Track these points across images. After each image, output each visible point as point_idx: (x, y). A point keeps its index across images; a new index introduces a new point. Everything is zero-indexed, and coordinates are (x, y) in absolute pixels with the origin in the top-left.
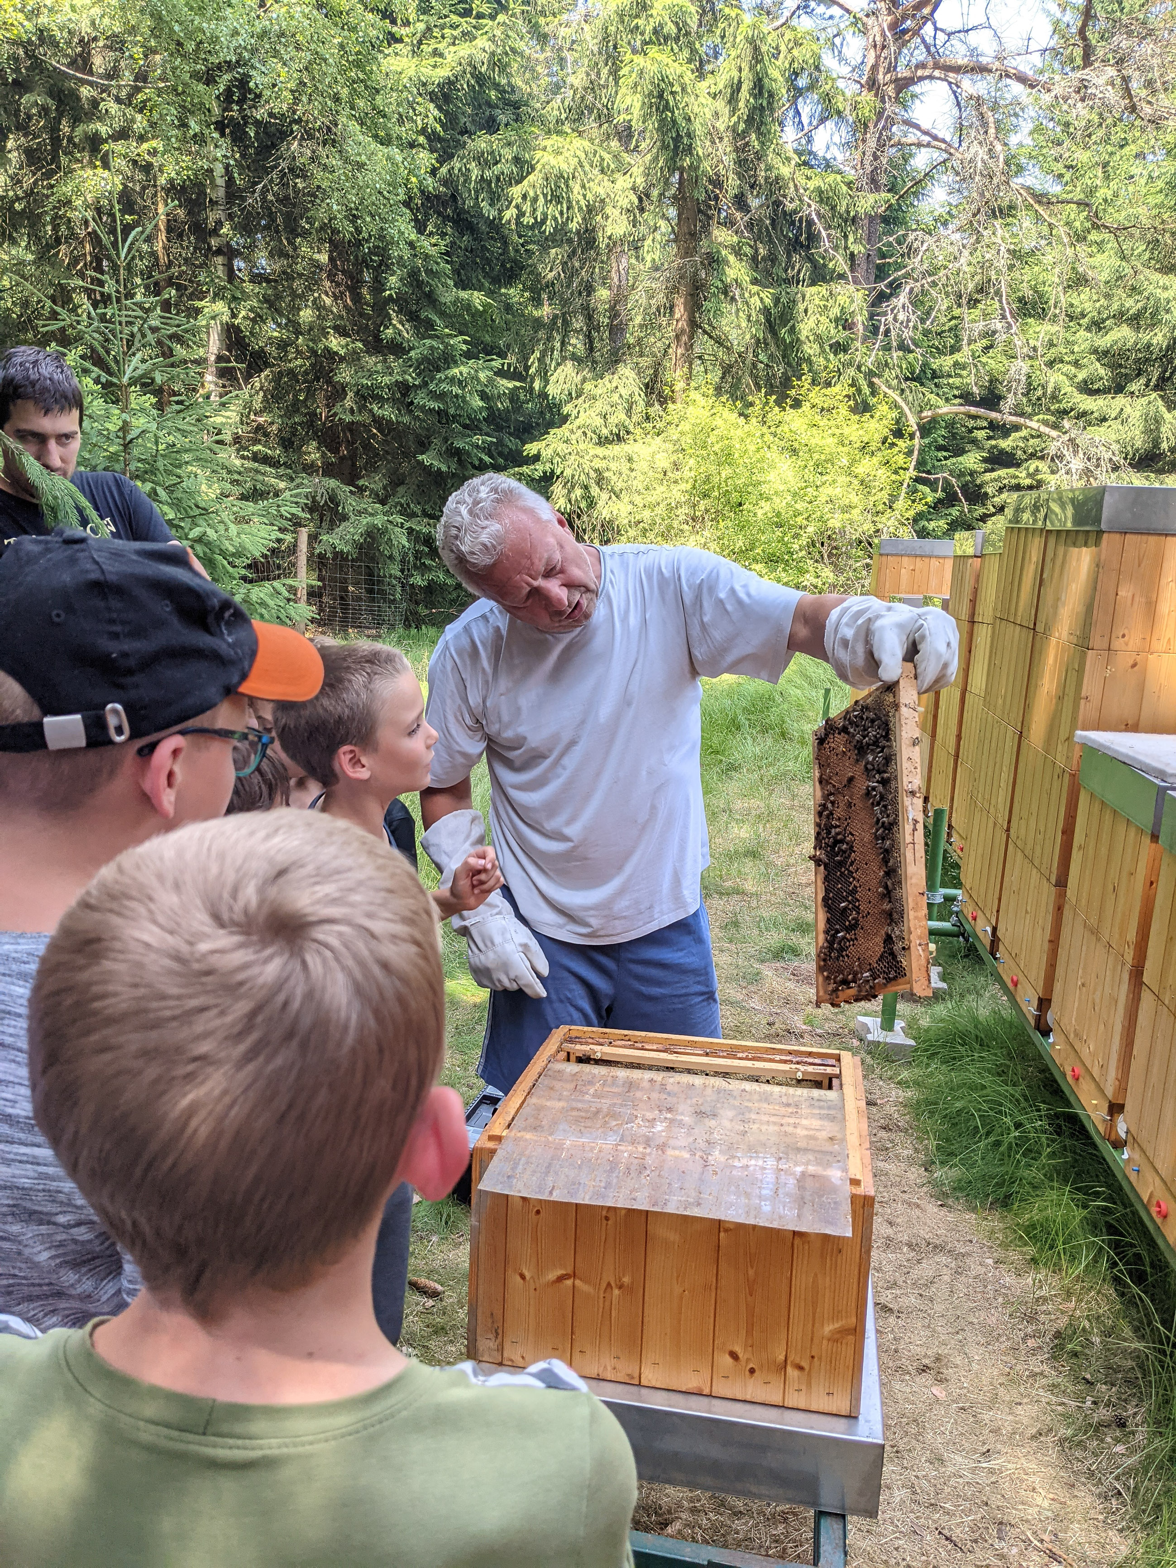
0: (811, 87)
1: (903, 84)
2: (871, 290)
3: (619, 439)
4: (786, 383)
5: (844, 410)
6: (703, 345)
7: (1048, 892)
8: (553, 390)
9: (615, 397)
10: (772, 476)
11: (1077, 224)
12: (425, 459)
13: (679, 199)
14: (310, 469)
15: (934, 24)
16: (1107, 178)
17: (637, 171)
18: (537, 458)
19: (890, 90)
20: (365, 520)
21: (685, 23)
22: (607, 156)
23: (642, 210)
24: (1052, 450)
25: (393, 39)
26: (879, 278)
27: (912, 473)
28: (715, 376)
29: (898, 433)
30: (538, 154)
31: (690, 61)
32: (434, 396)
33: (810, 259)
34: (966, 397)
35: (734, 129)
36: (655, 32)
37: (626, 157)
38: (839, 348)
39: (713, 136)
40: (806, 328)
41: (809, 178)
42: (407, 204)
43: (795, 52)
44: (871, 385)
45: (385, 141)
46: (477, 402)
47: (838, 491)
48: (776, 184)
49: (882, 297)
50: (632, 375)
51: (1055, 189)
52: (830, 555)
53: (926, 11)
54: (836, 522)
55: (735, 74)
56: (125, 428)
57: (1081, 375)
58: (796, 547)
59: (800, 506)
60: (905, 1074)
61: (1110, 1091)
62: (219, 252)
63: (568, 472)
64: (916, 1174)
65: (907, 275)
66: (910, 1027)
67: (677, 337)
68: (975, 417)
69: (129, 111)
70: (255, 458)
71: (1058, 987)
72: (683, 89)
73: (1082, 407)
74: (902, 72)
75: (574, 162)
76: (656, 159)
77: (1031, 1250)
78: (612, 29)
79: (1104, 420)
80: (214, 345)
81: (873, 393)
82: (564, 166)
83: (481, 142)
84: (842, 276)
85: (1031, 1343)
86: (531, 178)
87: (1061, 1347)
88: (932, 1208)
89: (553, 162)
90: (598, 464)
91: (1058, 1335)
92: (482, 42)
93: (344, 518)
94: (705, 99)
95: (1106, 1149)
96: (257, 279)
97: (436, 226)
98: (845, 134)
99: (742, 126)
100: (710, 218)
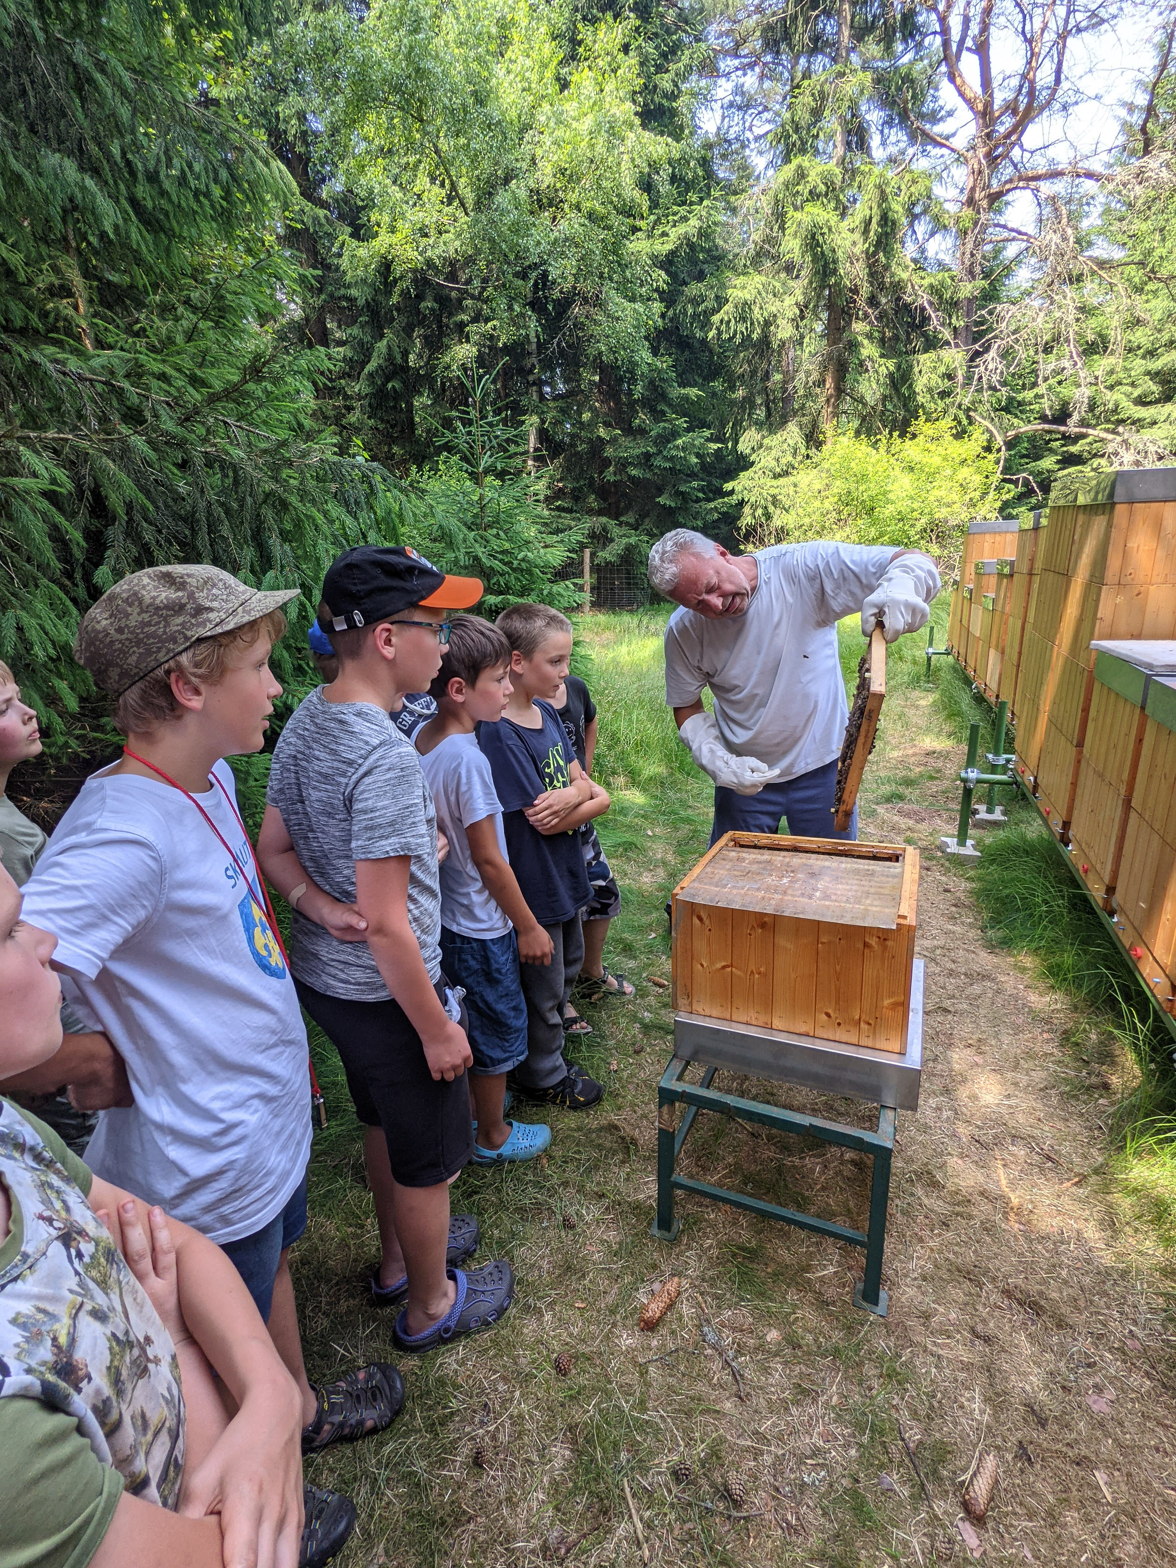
0: (925, 212)
1: (994, 198)
2: (968, 351)
3: (786, 473)
4: (906, 423)
5: (948, 437)
6: (847, 404)
7: (1072, 751)
8: (741, 447)
9: (785, 446)
10: (896, 486)
11: (1137, 280)
12: (661, 500)
13: (830, 306)
14: (591, 512)
15: (1021, 147)
16: (1164, 240)
17: (798, 292)
18: (732, 492)
19: (985, 203)
20: (625, 541)
21: (832, 183)
22: (777, 285)
23: (802, 318)
24: (1110, 449)
25: (635, 229)
26: (975, 341)
27: (999, 476)
28: (856, 423)
29: (988, 449)
30: (730, 291)
31: (836, 209)
32: (666, 458)
33: (925, 335)
34: (1043, 418)
35: (867, 252)
36: (811, 192)
37: (791, 283)
38: (944, 394)
39: (852, 259)
40: (920, 385)
41: (922, 278)
42: (646, 338)
43: (913, 189)
44: (969, 417)
45: (632, 300)
46: (694, 460)
47: (943, 493)
48: (898, 287)
49: (977, 354)
50: (796, 429)
51: (1118, 255)
52: (938, 537)
53: (1013, 138)
54: (941, 514)
55: (868, 212)
56: (481, 498)
57: (1137, 393)
58: (912, 533)
59: (916, 505)
60: (972, 873)
61: (1107, 879)
62: (534, 384)
63: (753, 499)
64: (974, 934)
65: (996, 337)
66: (978, 844)
67: (828, 401)
68: (1049, 432)
69: (479, 304)
70: (559, 509)
71: (1076, 813)
72: (830, 230)
73: (1137, 416)
74: (995, 187)
75: (754, 292)
76: (811, 283)
77: (1052, 981)
78: (781, 196)
79: (1155, 423)
80: (532, 441)
81: (970, 424)
82: (748, 297)
83: (694, 289)
84: (948, 343)
85: (1045, 1035)
86: (726, 308)
87: (1068, 1040)
88: (983, 954)
89: (740, 294)
90: (773, 491)
91: (1065, 1032)
92: (694, 222)
93: (612, 540)
94: (846, 234)
95: (1103, 916)
96: (555, 398)
97: (666, 349)
98: (950, 241)
99: (872, 249)
100: (851, 316)
